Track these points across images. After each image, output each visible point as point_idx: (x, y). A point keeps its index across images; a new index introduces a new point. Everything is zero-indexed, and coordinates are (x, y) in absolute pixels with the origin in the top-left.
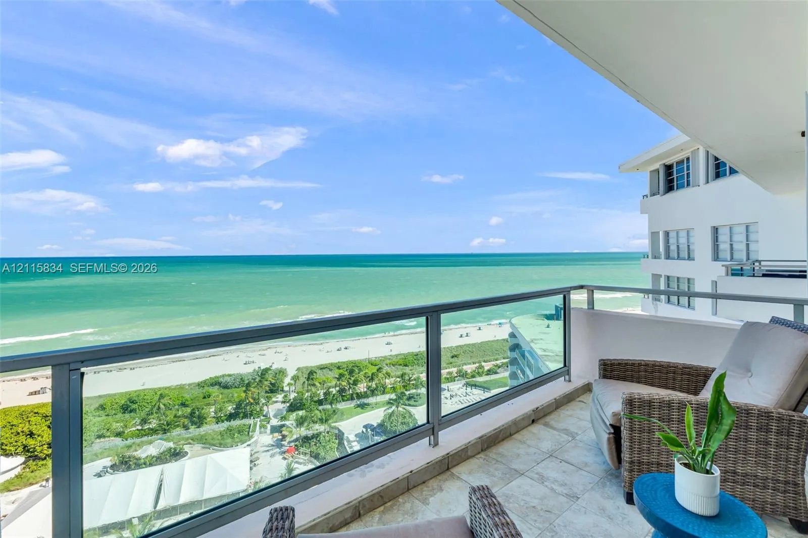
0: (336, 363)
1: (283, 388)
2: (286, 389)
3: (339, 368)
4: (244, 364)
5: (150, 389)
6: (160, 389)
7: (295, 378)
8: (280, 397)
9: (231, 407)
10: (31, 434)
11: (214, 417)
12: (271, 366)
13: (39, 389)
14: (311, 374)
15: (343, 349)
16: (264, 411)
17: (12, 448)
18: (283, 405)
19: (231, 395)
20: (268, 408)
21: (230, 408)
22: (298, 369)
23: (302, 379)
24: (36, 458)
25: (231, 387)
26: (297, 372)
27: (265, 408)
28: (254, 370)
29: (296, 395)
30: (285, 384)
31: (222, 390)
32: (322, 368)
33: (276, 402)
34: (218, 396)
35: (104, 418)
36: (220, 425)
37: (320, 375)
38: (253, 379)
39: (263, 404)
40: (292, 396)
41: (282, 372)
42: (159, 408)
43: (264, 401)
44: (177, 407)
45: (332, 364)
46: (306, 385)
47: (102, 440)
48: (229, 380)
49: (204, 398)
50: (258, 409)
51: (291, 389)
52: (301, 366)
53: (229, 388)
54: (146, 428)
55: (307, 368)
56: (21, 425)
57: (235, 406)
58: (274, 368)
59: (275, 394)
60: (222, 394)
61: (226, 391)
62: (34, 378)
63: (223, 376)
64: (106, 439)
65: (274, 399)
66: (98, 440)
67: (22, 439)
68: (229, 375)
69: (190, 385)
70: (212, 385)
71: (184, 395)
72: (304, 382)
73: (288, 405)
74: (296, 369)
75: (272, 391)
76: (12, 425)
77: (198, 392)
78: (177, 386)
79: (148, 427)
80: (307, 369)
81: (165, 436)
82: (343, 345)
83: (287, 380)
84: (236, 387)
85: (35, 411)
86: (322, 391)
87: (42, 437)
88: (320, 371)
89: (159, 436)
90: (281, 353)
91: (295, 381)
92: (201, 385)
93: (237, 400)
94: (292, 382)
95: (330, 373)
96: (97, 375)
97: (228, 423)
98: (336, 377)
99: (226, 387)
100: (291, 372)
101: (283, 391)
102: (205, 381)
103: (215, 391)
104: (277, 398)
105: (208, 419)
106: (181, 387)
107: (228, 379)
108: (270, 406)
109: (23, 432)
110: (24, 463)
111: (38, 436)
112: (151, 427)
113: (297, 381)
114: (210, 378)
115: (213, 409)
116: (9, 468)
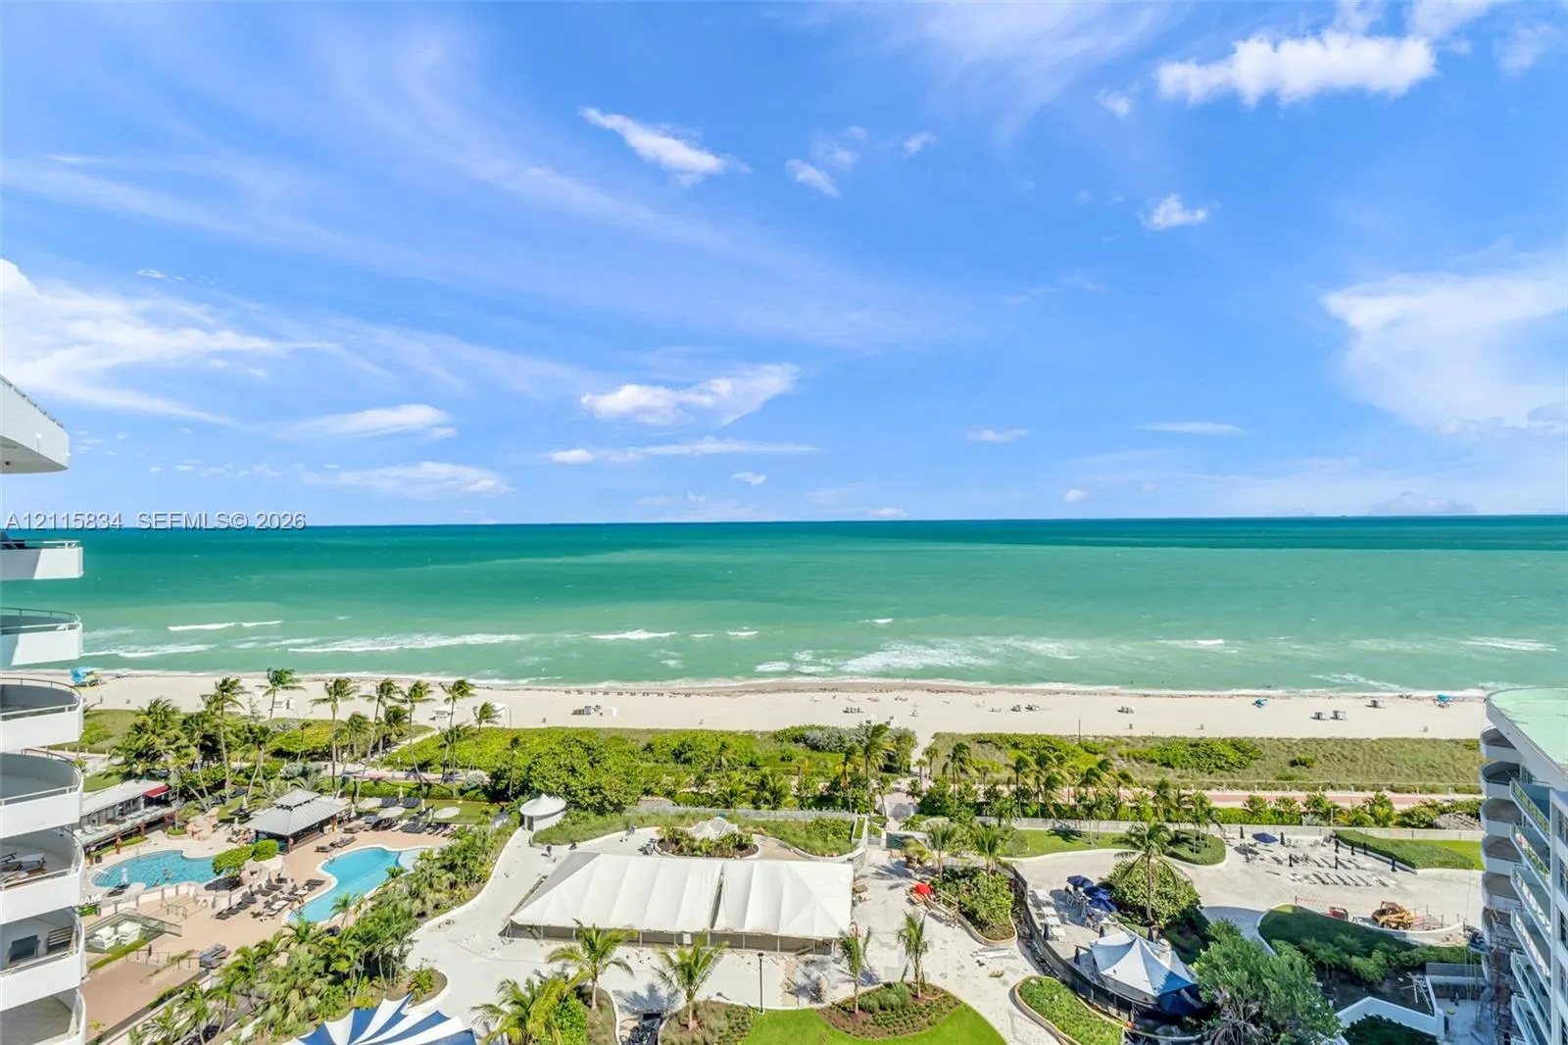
0: (1010, 736)
1: (909, 766)
2: (915, 769)
3: (1016, 746)
4: (844, 712)
5: (711, 731)
6: (722, 733)
7: (931, 752)
8: (904, 783)
9: (822, 784)
10: (573, 770)
11: (796, 796)
12: (888, 723)
13: (583, 708)
14: (959, 751)
15: (1023, 709)
16: (875, 802)
17: (553, 785)
18: (910, 799)
19: (822, 763)
20: (883, 799)
21: (821, 786)
22: (936, 736)
23: (942, 760)
24: (577, 805)
25: (823, 748)
26: (933, 740)
27: (878, 798)
28: (861, 726)
29: (933, 784)
30: (913, 761)
31: (809, 752)
32: (982, 741)
33: (898, 790)
34: (802, 762)
35: (652, 764)
36: (806, 812)
37: (978, 755)
38: (858, 741)
39: (874, 790)
40: (926, 785)
41: (904, 738)
42: (720, 765)
43: (876, 786)
44: (744, 767)
45: (1000, 736)
46: (949, 770)
47: (649, 798)
48: (820, 736)
49: (783, 759)
50: (866, 798)
51: (923, 772)
52: (942, 730)
53: (819, 751)
54: (703, 792)
55: (952, 736)
56: (563, 756)
57: (828, 784)
58: (892, 726)
59: (895, 775)
60: (809, 758)
61: (816, 755)
62: (580, 692)
63: (811, 728)
64: (655, 798)
65: (893, 785)
66: (644, 798)
67: (564, 774)
68: (820, 728)
69: (763, 734)
70: (796, 740)
71: (755, 750)
72: (946, 765)
73: (918, 800)
74: (932, 735)
75: (888, 769)
76: (555, 754)
77: (773, 749)
78: (745, 732)
79: (706, 791)
80: (953, 739)
81: (727, 812)
82: (1024, 701)
83: (917, 754)
84: (831, 751)
85: (578, 739)
86: (982, 787)
87: (584, 778)
88: (977, 745)
89: (720, 810)
90: (905, 700)
91: (931, 758)
92: (777, 737)
93: (832, 776)
94: (925, 758)
95: (998, 753)
96: (645, 697)
97: (818, 812)
98: (1011, 766)
99: (815, 748)
100: (924, 741)
101: (908, 771)
102: (784, 733)
103: (799, 750)
104: (899, 783)
105: (789, 799)
106: (750, 736)
107: (818, 734)
108: (886, 797)
109: (565, 766)
110: (565, 809)
111: (581, 775)
112: (709, 791)
113: (935, 758)
114: (792, 728)
115: (794, 783)
116: (550, 812)
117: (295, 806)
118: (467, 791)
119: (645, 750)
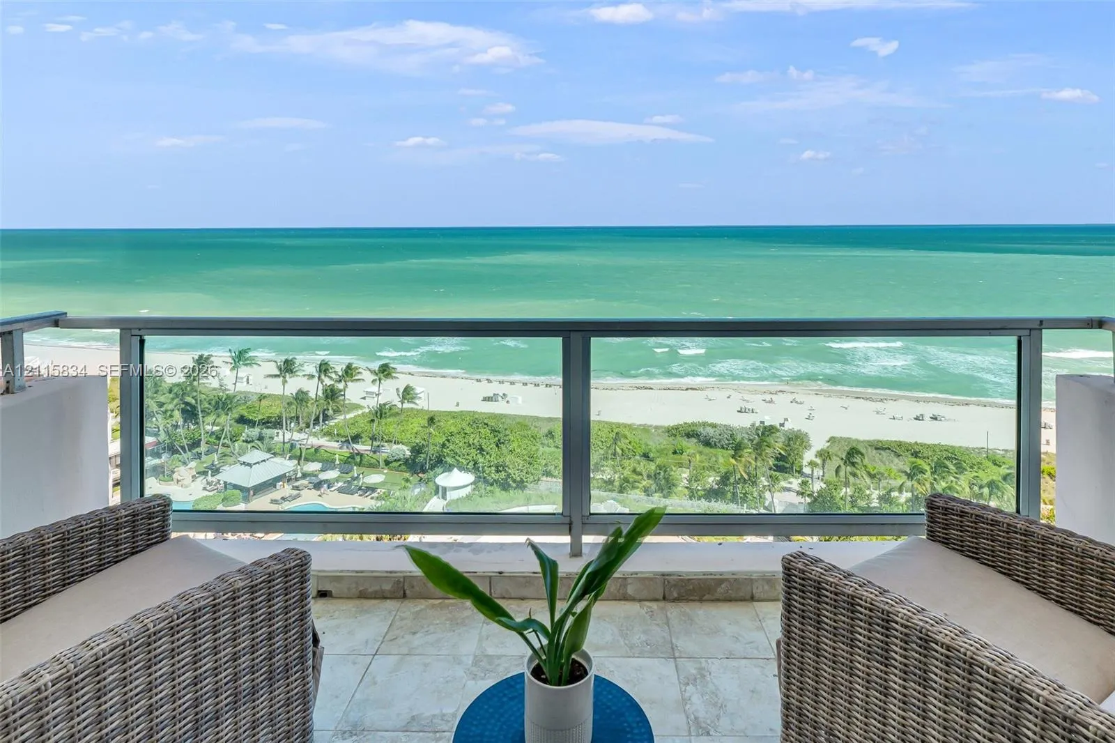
0: (910, 444)
1: (801, 467)
2: (807, 470)
3: (916, 454)
4: (738, 411)
5: (607, 423)
6: (618, 425)
7: (824, 455)
8: (795, 483)
9: (712, 479)
10: (481, 449)
11: (687, 488)
12: (782, 425)
13: (492, 395)
14: (853, 454)
15: (927, 418)
16: (765, 498)
17: (463, 461)
18: (800, 499)
19: (714, 459)
20: (772, 497)
21: (711, 480)
22: (832, 440)
23: (836, 462)
24: (485, 481)
25: (716, 445)
26: (829, 444)
27: (768, 494)
28: (753, 425)
29: (824, 486)
30: (805, 463)
31: (701, 448)
32: (880, 447)
33: (789, 490)
34: (693, 455)
35: (553, 449)
36: (695, 503)
37: (873, 461)
38: (750, 440)
39: (764, 487)
40: (817, 486)
41: (797, 440)
42: (615, 454)
43: (766, 483)
44: (638, 457)
45: (900, 444)
46: (842, 473)
47: (549, 479)
48: (712, 432)
49: (675, 453)
50: (755, 494)
51: (815, 474)
52: (838, 435)
53: (711, 447)
54: (598, 477)
55: (848, 440)
56: (472, 436)
57: (718, 478)
58: (788, 426)
59: (787, 475)
60: (701, 453)
61: (707, 450)
62: (489, 381)
63: (704, 424)
64: (555, 480)
65: (783, 484)
66: (544, 478)
67: (473, 452)
68: (714, 426)
69: (657, 428)
70: (688, 436)
71: (649, 443)
72: (839, 466)
73: (808, 500)
74: (827, 439)
75: (780, 469)
76: (466, 434)
77: (665, 442)
78: (640, 425)
79: (601, 476)
80: (849, 442)
81: (621, 497)
82: (929, 410)
83: (809, 456)
84: (723, 448)
85: (486, 421)
86: (877, 492)
87: (490, 456)
88: (874, 451)
89: (614, 494)
90: (801, 403)
91: (824, 461)
92: (672, 432)
93: (723, 470)
94: (819, 461)
95: (896, 460)
96: (548, 389)
97: (707, 503)
98: (905, 472)
99: (707, 443)
100: (818, 442)
101: (800, 472)
102: (677, 428)
103: (691, 446)
104: (790, 483)
105: (680, 489)
106: (645, 429)
107: (710, 431)
108: (777, 495)
109: (473, 444)
110: (474, 483)
111: (487, 454)
112: (604, 477)
113: (828, 461)
114: (685, 423)
115: (686, 474)
116: (462, 484)
117: (255, 464)
118: (392, 462)
119: (547, 436)
